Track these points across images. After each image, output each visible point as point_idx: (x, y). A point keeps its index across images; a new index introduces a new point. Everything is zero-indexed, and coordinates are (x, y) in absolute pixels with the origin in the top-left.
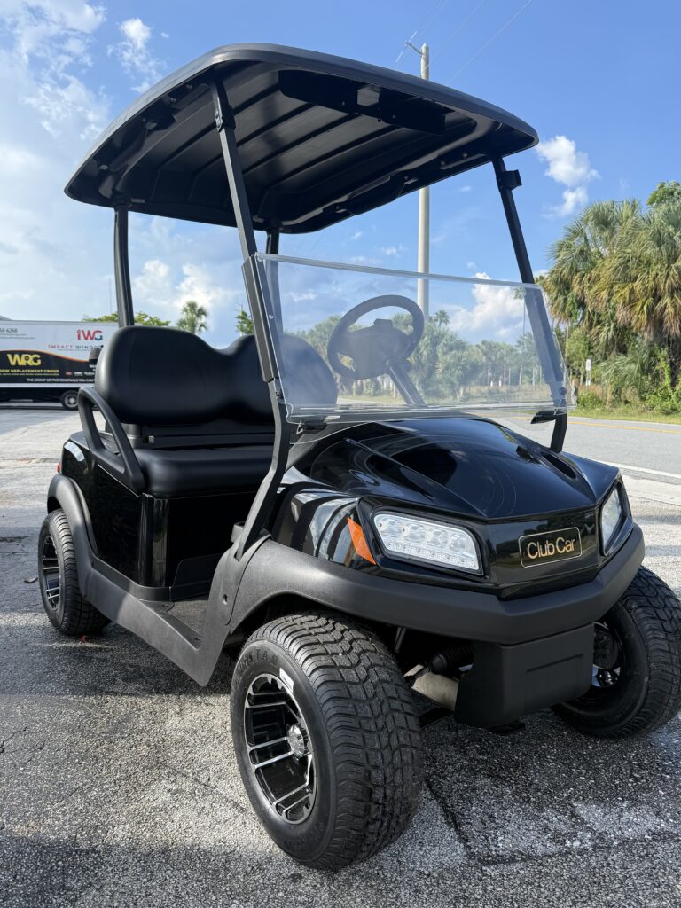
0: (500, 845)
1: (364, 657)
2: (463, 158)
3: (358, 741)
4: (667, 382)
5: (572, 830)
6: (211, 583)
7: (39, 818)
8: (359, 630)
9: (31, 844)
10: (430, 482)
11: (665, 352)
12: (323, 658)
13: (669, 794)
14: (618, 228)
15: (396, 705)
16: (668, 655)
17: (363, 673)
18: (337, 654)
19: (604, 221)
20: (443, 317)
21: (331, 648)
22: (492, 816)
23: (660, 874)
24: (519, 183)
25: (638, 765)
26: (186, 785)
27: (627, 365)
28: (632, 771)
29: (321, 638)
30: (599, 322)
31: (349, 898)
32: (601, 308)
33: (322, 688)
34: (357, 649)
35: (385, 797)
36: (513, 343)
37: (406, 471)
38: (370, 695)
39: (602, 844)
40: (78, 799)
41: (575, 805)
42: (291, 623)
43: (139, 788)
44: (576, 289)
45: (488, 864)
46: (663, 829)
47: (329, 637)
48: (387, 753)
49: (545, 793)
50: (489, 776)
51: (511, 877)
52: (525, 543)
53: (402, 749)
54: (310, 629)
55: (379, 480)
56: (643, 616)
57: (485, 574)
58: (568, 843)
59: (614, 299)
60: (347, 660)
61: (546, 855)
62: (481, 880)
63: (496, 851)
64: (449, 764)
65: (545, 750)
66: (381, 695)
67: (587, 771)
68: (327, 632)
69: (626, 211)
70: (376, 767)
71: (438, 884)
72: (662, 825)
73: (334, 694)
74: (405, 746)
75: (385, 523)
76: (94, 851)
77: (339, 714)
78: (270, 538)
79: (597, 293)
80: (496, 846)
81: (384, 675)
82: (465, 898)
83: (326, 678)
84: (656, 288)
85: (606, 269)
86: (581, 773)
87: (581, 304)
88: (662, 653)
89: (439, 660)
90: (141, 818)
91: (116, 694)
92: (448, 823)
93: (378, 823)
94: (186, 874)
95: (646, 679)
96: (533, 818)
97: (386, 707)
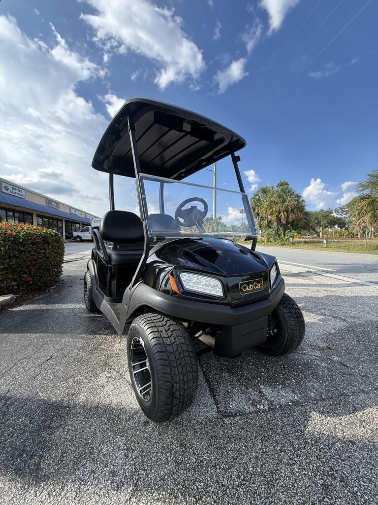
0: (231, 407)
1: (174, 333)
2: (221, 153)
3: (168, 371)
4: (283, 236)
5: (260, 399)
6: (122, 298)
7: (53, 389)
8: (174, 321)
9: (45, 402)
10: (207, 262)
11: (282, 228)
12: (156, 333)
13: (297, 382)
14: (268, 193)
15: (186, 354)
16: (295, 327)
17: (173, 340)
18: (163, 331)
19: (264, 191)
20: (220, 218)
21: (160, 329)
22: (228, 392)
23: (297, 424)
24: (240, 160)
25: (284, 367)
26: (114, 374)
27: (271, 231)
28: (282, 370)
29: (157, 324)
30: (263, 220)
31: (166, 435)
32: (264, 216)
33: (155, 346)
34: (171, 329)
35: (180, 395)
36: (240, 226)
37: (198, 257)
38: (175, 350)
39: (272, 408)
40: (71, 380)
41: (261, 386)
42: (147, 316)
43: (96, 375)
44: (257, 211)
45: (226, 417)
46: (296, 400)
47: (160, 324)
48: (181, 376)
49: (249, 380)
50: (228, 372)
51: (235, 425)
52: (241, 285)
53: (188, 373)
54: (154, 320)
55: (188, 262)
56: (285, 311)
57: (226, 298)
58: (258, 407)
59: (267, 213)
60: (167, 335)
61: (249, 413)
62: (222, 426)
63: (229, 410)
64: (213, 366)
65: (248, 360)
66: (180, 350)
67: (265, 370)
68: (160, 321)
69: (271, 189)
70: (176, 382)
71: (205, 428)
72: (296, 397)
73: (159, 350)
74: (189, 372)
75: (185, 277)
76: (68, 407)
77: (161, 359)
78: (142, 282)
79: (262, 211)
80: (229, 407)
81: (182, 341)
82: (215, 437)
83: (157, 342)
84: (279, 210)
85: (265, 205)
86: (262, 371)
87: (258, 215)
88: (292, 326)
89: (208, 329)
90: (93, 390)
91: (100, 334)
92: (211, 395)
93: (177, 406)
94: (101, 420)
95: (287, 336)
96: (245, 393)
97: (182, 355)
